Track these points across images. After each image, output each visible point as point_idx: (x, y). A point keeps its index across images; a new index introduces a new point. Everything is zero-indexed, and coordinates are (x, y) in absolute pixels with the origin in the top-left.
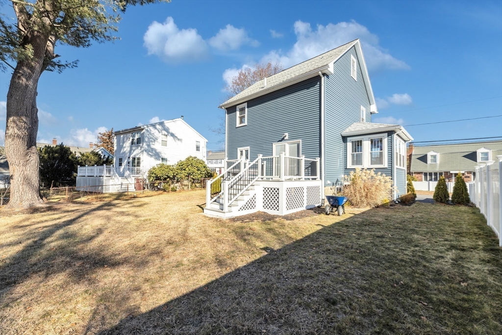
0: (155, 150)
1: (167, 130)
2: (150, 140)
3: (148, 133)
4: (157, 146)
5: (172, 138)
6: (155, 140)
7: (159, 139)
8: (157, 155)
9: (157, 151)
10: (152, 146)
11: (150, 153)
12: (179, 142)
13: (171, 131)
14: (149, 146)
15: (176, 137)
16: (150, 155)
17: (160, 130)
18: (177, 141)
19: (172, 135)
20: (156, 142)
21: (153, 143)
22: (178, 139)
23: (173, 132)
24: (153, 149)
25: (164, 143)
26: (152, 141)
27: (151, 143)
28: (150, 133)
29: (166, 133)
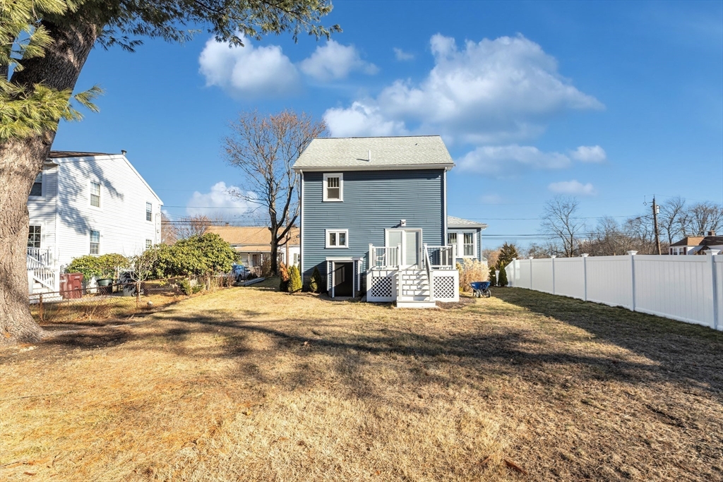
0: (77, 213)
1: (98, 172)
2: (69, 190)
3: (64, 175)
4: (81, 204)
5: (107, 189)
6: (78, 190)
7: (84, 191)
8: (81, 225)
9: (82, 215)
10: (72, 204)
11: (67, 218)
12: (117, 199)
13: (106, 175)
14: (65, 201)
15: (114, 189)
16: (67, 221)
17: (86, 172)
18: (115, 197)
19: (108, 184)
20: (78, 196)
21: (74, 197)
22: (117, 194)
23: (110, 180)
24: (72, 210)
25: (95, 200)
26: (70, 193)
27: (69, 197)
28: (68, 176)
29: (97, 180)
